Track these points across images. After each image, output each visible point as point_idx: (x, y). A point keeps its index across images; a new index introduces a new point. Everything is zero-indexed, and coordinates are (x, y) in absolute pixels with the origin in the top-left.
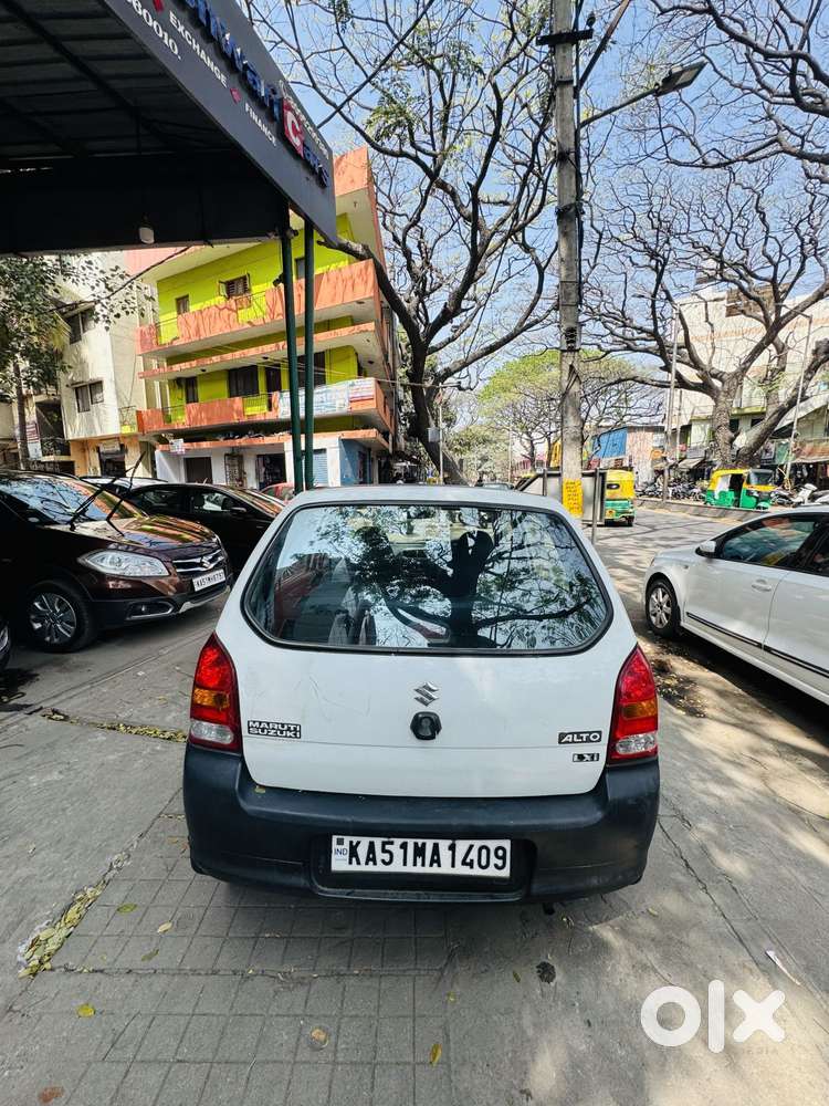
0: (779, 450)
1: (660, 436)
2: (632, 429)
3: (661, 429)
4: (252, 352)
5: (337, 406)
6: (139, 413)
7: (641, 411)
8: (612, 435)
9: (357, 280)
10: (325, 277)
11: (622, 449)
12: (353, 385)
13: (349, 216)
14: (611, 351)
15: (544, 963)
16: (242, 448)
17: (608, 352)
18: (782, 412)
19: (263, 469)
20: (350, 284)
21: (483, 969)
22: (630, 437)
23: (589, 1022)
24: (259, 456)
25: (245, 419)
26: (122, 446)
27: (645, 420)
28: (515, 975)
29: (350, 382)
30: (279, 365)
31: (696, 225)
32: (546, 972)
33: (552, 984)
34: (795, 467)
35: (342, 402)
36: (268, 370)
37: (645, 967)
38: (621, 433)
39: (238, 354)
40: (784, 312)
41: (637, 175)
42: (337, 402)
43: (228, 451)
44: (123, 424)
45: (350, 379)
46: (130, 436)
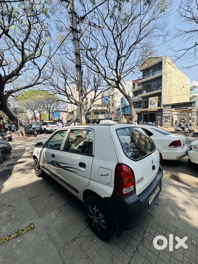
0: (89, 117)
1: (67, 113)
2: (61, 111)
3: (67, 112)
7: (62, 108)
8: (56, 113)
11: (59, 116)
14: (56, 93)
17: (55, 94)
18: (89, 110)
22: (61, 113)
27: (63, 110)
31: (71, 72)
34: (92, 120)
38: (59, 112)
40: (87, 92)
41: (59, 57)
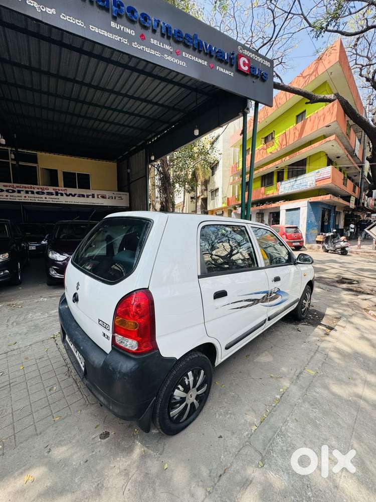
4: (271, 165)
5: (308, 184)
6: (228, 199)
9: (327, 115)
10: (309, 119)
12: (318, 172)
13: (328, 81)
15: (109, 433)
16: (263, 210)
19: (272, 219)
20: (322, 118)
21: (96, 414)
23: (87, 461)
24: (271, 213)
25: (265, 197)
26: (223, 212)
28: (98, 426)
29: (317, 171)
30: (283, 169)
32: (105, 435)
33: (100, 440)
35: (311, 182)
36: (278, 173)
37: (127, 475)
39: (264, 168)
42: (309, 183)
43: (258, 212)
44: (223, 203)
45: (316, 169)
46: (225, 208)
